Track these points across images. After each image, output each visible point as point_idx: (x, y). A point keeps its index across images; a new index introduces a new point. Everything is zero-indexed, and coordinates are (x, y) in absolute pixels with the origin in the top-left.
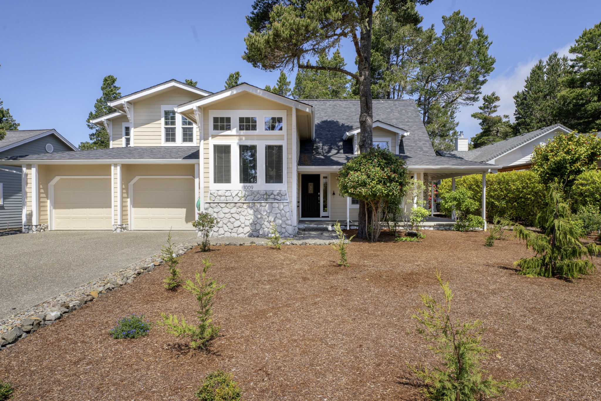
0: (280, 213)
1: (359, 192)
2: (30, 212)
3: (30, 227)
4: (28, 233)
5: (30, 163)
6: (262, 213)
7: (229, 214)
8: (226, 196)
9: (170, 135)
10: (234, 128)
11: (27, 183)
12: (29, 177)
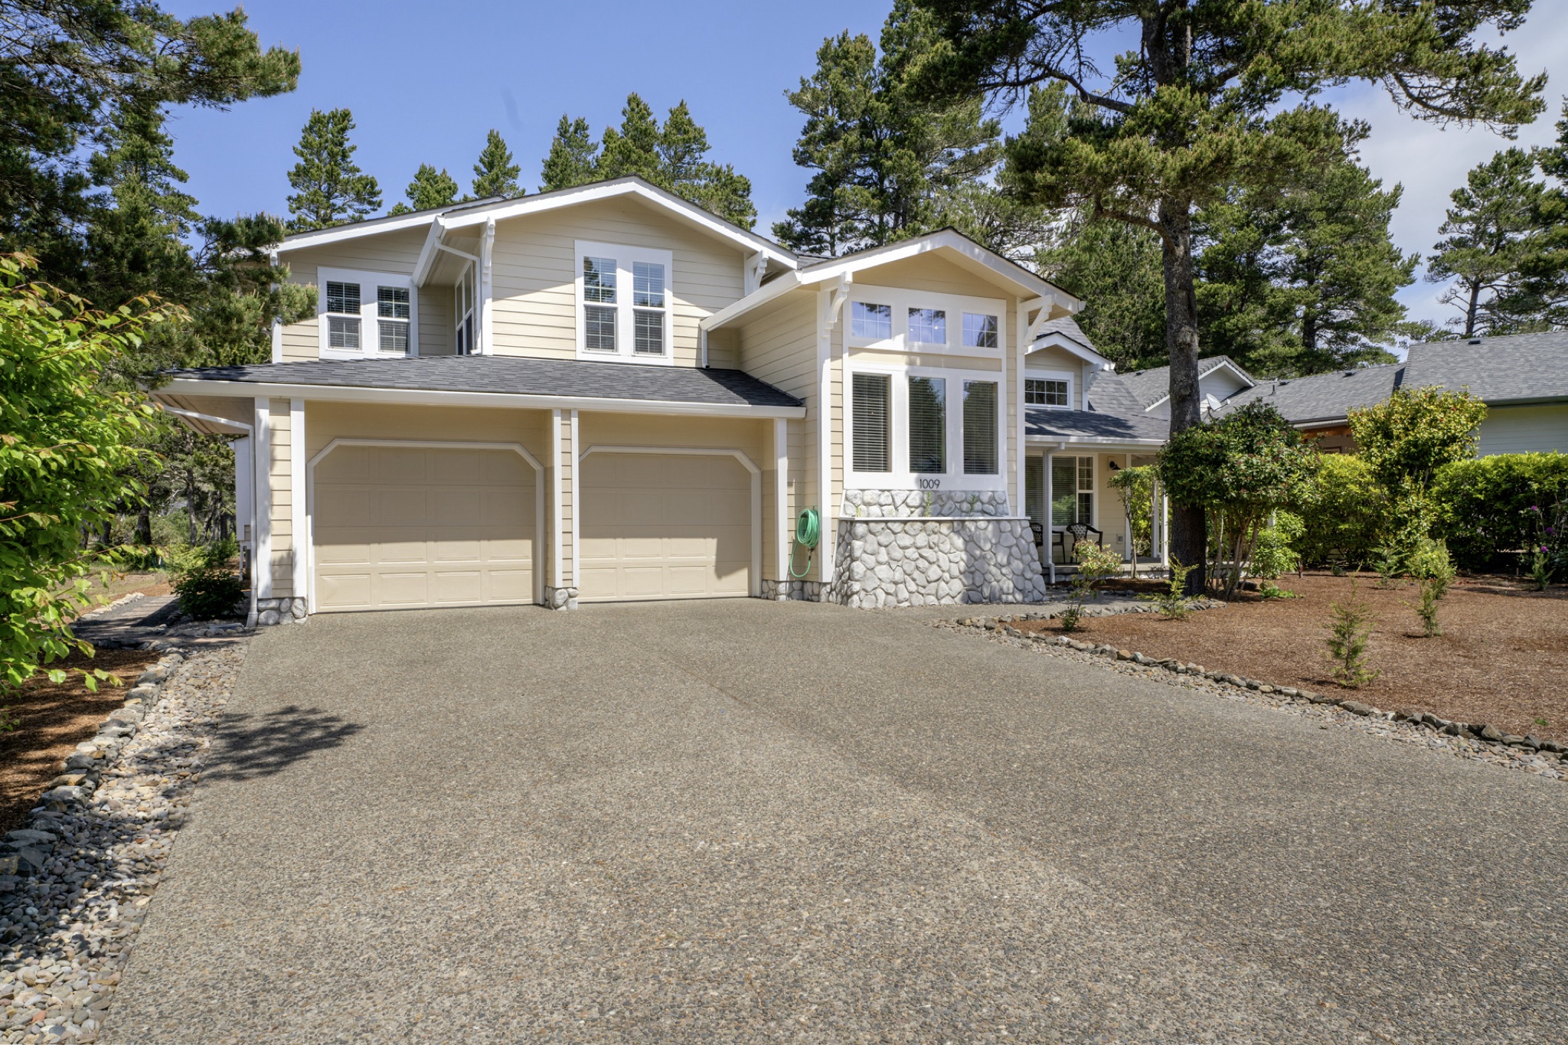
0: (1017, 545)
1: (1264, 496)
2: (284, 554)
3: (285, 605)
4: (277, 623)
5: (286, 395)
6: (982, 544)
7: (913, 550)
8: (881, 505)
9: (601, 331)
10: (898, 333)
11: (273, 460)
12: (279, 438)
